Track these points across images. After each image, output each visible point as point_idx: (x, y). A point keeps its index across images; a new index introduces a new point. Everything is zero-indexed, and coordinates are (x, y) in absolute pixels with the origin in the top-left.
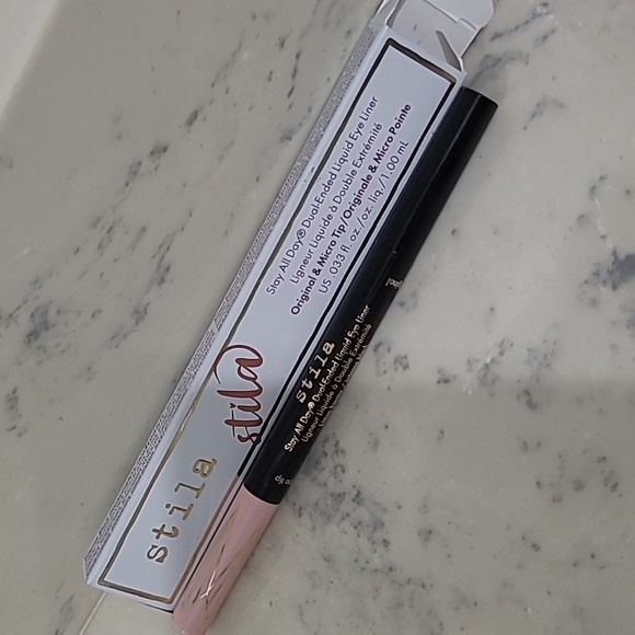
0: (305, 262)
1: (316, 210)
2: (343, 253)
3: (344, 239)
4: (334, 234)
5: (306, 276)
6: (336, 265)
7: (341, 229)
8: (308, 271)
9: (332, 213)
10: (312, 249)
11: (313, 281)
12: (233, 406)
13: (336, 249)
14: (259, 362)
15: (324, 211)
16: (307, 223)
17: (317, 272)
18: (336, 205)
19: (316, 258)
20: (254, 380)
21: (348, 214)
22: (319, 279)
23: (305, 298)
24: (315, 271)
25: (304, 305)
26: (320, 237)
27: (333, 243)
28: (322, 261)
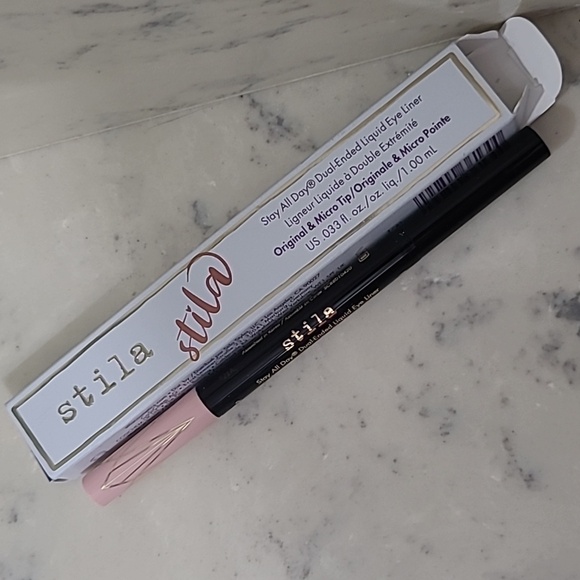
0: (304, 211)
1: (332, 169)
2: (341, 222)
3: (346, 209)
4: (339, 199)
5: (300, 225)
6: (330, 230)
7: (348, 199)
8: (303, 221)
9: (345, 180)
10: (315, 203)
11: (303, 233)
12: (189, 310)
13: (336, 215)
14: (227, 281)
15: (338, 174)
16: (319, 178)
17: (311, 227)
18: (351, 174)
19: (315, 213)
20: (217, 296)
21: (358, 188)
22: (310, 234)
23: (291, 244)
24: (309, 224)
25: (288, 250)
26: (326, 196)
27: (335, 208)
28: (319, 219)
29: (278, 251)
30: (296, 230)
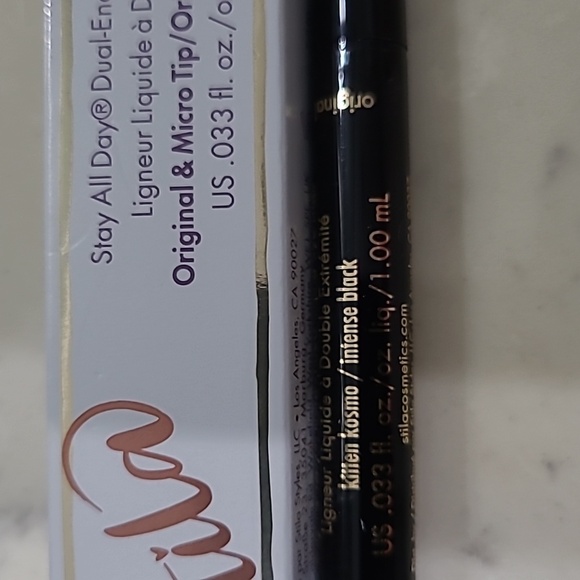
0: (145, 162)
1: (104, 48)
2: (221, 104)
3: (205, 74)
4: (174, 76)
5: (164, 189)
6: (222, 137)
7: (187, 56)
8: (162, 176)
9: (146, 36)
10: (145, 128)
11: (186, 197)
12: (160, 554)
13: (201, 105)
14: (163, 427)
15: (124, 41)
16: (101, 83)
17: (185, 170)
18: (144, 14)
19: (163, 142)
20: (175, 472)
21: (182, 21)
22: (200, 183)
23: (190, 238)
24: (177, 171)
25: (198, 252)
26: (146, 94)
27: (185, 94)
28: (182, 143)
29: (183, 275)
30: (168, 205)
